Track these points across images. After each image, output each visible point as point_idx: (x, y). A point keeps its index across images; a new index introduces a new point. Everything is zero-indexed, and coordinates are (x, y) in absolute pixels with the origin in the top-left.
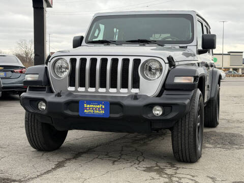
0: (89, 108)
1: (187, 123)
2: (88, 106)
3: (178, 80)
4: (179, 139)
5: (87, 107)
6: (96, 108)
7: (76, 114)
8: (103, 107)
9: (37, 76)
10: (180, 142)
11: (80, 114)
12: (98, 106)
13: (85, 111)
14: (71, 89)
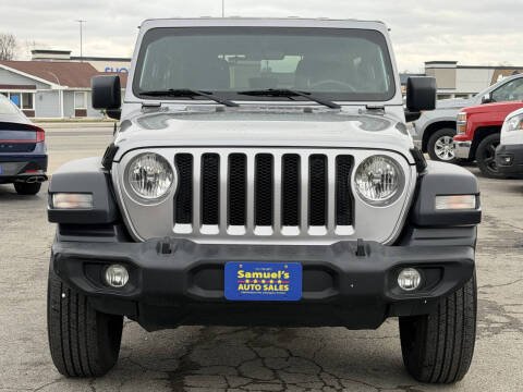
0: (251, 279)
1: (460, 300)
2: (248, 275)
3: (444, 204)
4: (442, 336)
5: (244, 279)
6: (267, 280)
7: (215, 294)
8: (287, 276)
9: (88, 198)
10: (442, 343)
11: (229, 295)
12: (274, 275)
13: (241, 287)
14: (183, 229)
